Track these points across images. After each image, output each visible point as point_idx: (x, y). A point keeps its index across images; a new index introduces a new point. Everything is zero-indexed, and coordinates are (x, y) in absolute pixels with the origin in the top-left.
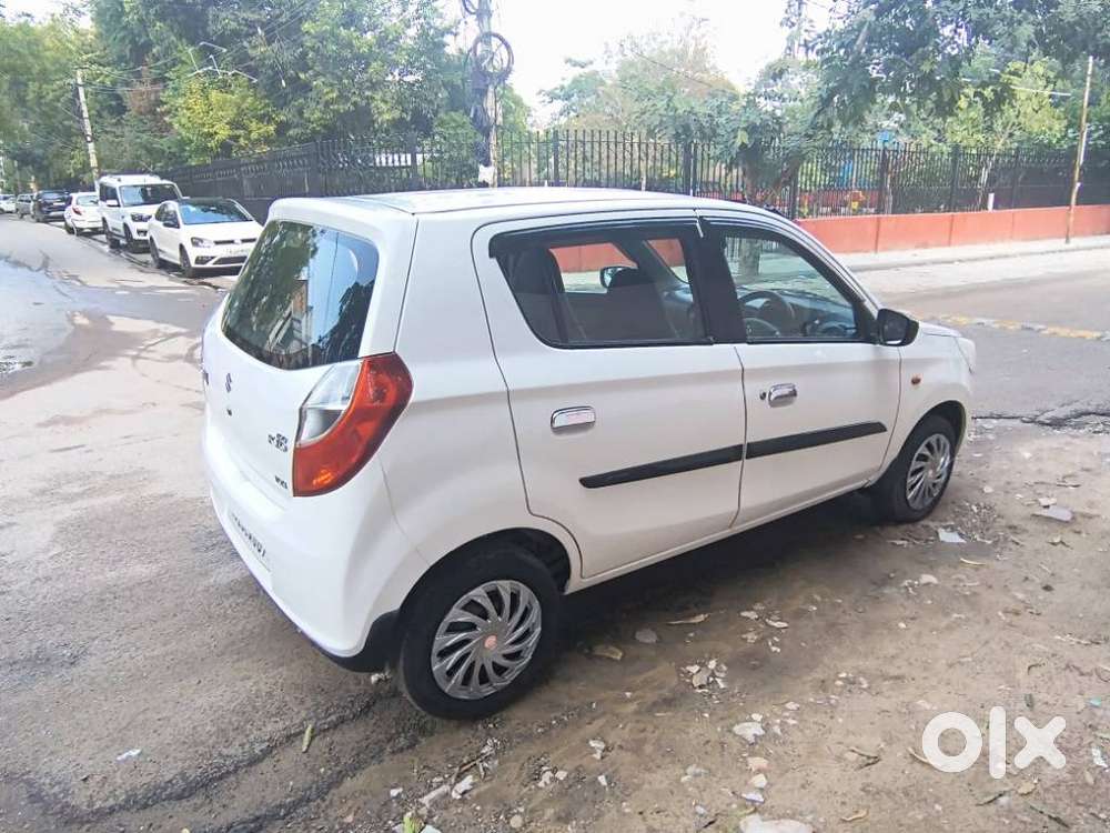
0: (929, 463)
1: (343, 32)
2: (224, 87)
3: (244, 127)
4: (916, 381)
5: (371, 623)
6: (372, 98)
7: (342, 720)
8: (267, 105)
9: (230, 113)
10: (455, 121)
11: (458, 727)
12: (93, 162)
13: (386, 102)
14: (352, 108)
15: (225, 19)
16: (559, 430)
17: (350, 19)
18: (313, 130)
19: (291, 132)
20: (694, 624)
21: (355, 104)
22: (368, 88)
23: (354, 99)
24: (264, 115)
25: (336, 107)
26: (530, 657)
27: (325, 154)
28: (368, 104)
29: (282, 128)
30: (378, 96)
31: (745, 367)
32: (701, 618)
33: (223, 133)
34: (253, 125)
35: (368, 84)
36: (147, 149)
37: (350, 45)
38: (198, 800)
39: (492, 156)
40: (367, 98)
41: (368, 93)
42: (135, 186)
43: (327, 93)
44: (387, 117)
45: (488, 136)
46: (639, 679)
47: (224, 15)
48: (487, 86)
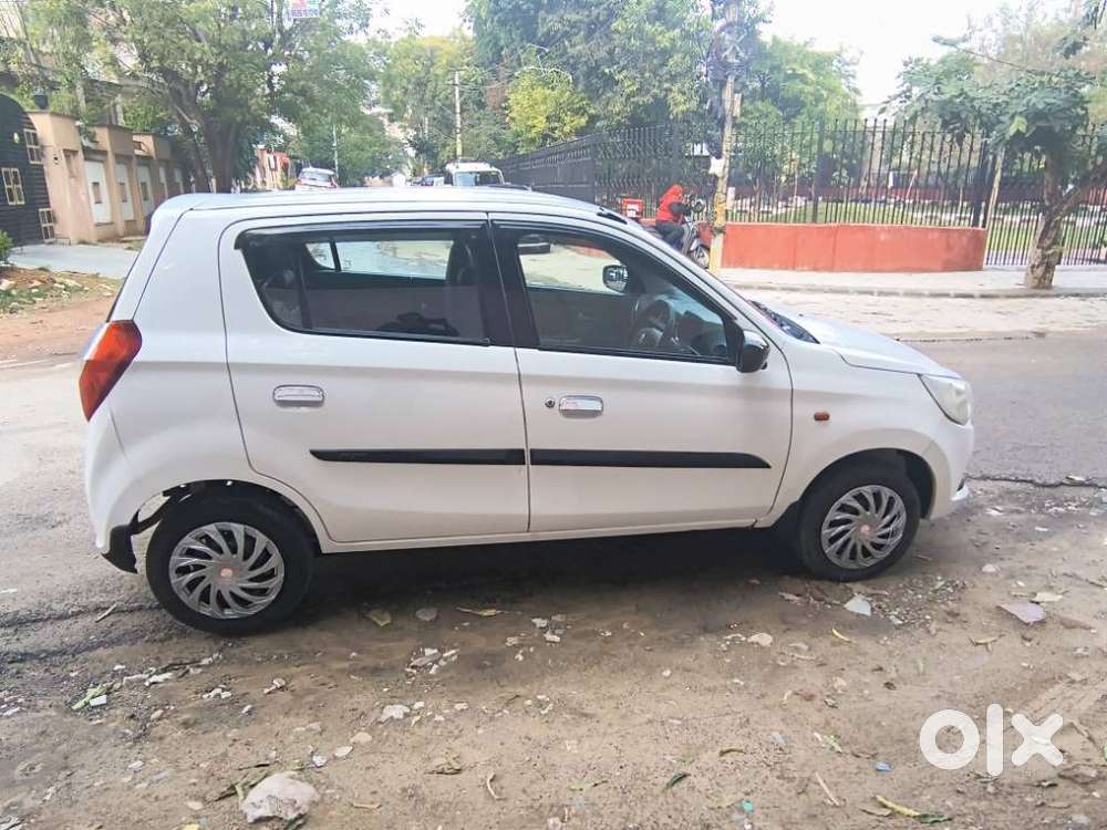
0: (860, 517)
1: (648, 27)
2: (546, 83)
3: (559, 119)
4: (822, 418)
5: (110, 530)
6: (671, 90)
7: (140, 608)
8: (582, 99)
9: (549, 108)
10: (758, 110)
11: (207, 638)
12: (459, 151)
13: (684, 94)
14: (651, 100)
15: (550, 22)
16: (284, 403)
17: (660, 14)
18: (619, 122)
19: (598, 124)
20: (480, 616)
21: (655, 97)
22: (666, 81)
23: (655, 91)
24: (580, 108)
25: (636, 99)
26: (273, 597)
27: (642, 142)
28: (666, 96)
29: (593, 119)
30: (675, 88)
31: (522, 373)
32: (491, 612)
33: (541, 124)
34: (567, 119)
35: (668, 76)
36: (495, 139)
37: (653, 41)
38: (10, 631)
39: (724, 149)
40: (666, 90)
41: (666, 85)
42: (471, 173)
43: (628, 86)
44: (682, 108)
45: (723, 128)
46: (375, 646)
47: (550, 17)
48: (726, 77)
